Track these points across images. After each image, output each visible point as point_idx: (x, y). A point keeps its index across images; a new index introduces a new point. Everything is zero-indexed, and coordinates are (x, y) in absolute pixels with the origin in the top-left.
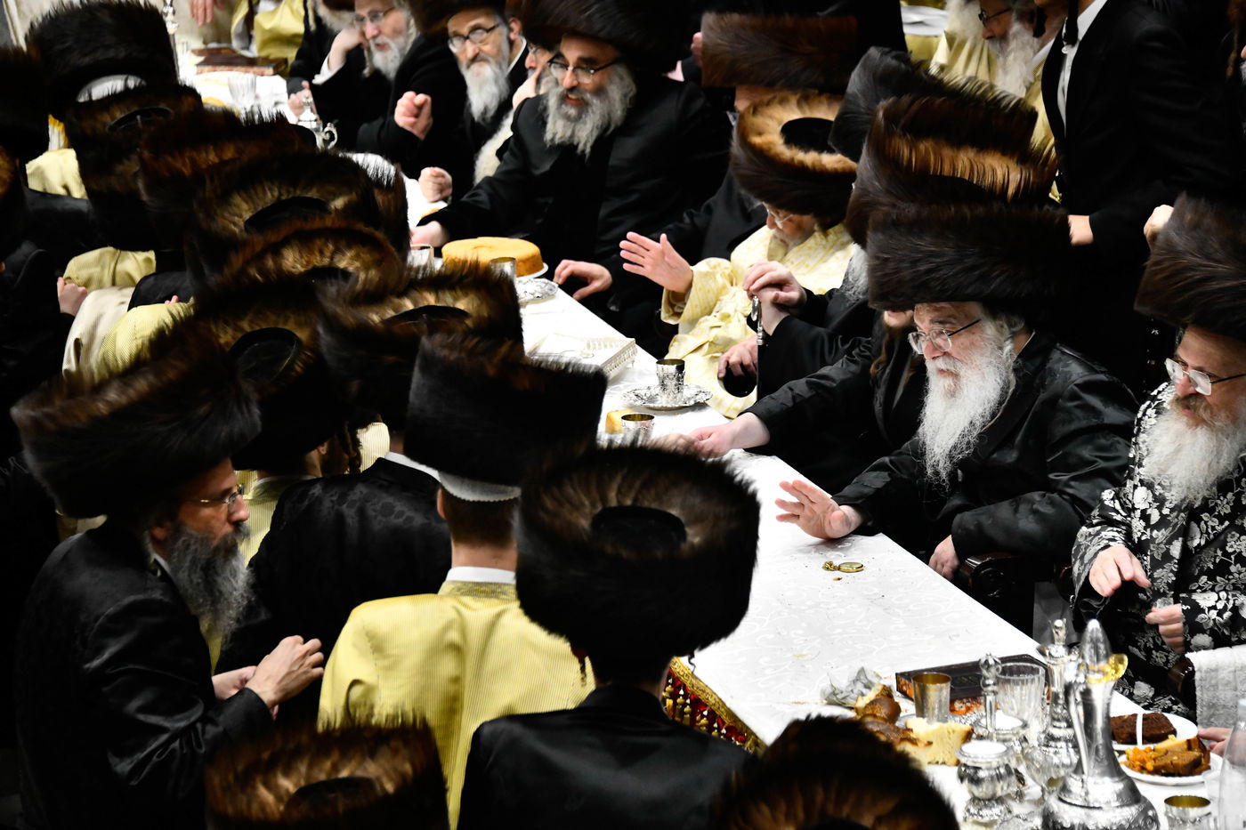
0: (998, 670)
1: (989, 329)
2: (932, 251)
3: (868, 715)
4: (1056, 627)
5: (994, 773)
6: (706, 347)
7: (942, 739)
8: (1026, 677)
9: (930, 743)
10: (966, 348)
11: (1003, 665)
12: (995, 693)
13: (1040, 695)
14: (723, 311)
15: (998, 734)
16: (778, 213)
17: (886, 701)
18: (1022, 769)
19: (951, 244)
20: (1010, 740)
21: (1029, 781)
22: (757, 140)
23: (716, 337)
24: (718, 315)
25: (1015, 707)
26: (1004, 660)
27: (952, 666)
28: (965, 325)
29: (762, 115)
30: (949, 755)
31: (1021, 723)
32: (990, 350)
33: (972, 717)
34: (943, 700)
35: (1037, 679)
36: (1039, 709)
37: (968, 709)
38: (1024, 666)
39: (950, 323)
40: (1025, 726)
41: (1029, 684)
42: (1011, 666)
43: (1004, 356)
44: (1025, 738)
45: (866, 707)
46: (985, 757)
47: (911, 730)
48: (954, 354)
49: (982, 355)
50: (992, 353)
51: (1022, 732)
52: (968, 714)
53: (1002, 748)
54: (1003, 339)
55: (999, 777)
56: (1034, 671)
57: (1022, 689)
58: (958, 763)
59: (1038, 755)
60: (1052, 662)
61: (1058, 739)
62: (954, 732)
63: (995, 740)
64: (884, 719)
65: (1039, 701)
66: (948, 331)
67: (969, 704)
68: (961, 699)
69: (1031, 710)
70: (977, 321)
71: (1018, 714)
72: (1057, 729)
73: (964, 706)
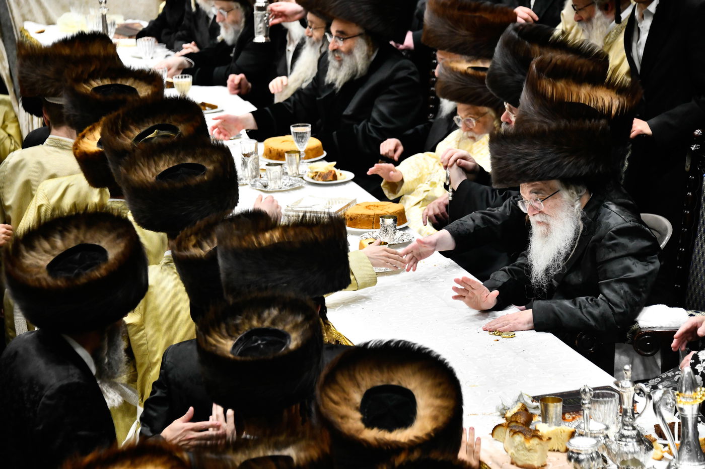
0: (591, 394)
1: (565, 195)
3: (513, 421)
4: (625, 370)
5: (589, 456)
7: (557, 436)
8: (608, 399)
9: (550, 439)
10: (552, 208)
11: (594, 392)
12: (589, 408)
13: (615, 410)
15: (591, 433)
17: (524, 414)
18: (605, 454)
20: (598, 437)
21: (609, 462)
25: (601, 417)
26: (595, 389)
27: (564, 392)
28: (551, 194)
30: (561, 446)
31: (605, 427)
32: (566, 207)
33: (575, 423)
34: (558, 413)
35: (614, 401)
36: (615, 419)
37: (574, 418)
38: (607, 393)
39: (542, 193)
40: (607, 428)
41: (609, 403)
42: (598, 393)
43: (575, 211)
44: (607, 436)
45: (512, 417)
46: (583, 447)
47: (538, 431)
48: (546, 212)
49: (562, 211)
50: (568, 209)
51: (606, 432)
52: (573, 422)
53: (594, 441)
54: (574, 201)
55: (592, 459)
56: (612, 396)
57: (605, 407)
58: (567, 450)
59: (614, 447)
60: (623, 390)
61: (628, 437)
62: (564, 432)
63: (589, 436)
64: (522, 424)
65: (615, 413)
66: (541, 199)
67: (574, 416)
68: (569, 413)
69: (611, 419)
70: (558, 191)
71: (603, 421)
72: (627, 431)
73: (571, 416)
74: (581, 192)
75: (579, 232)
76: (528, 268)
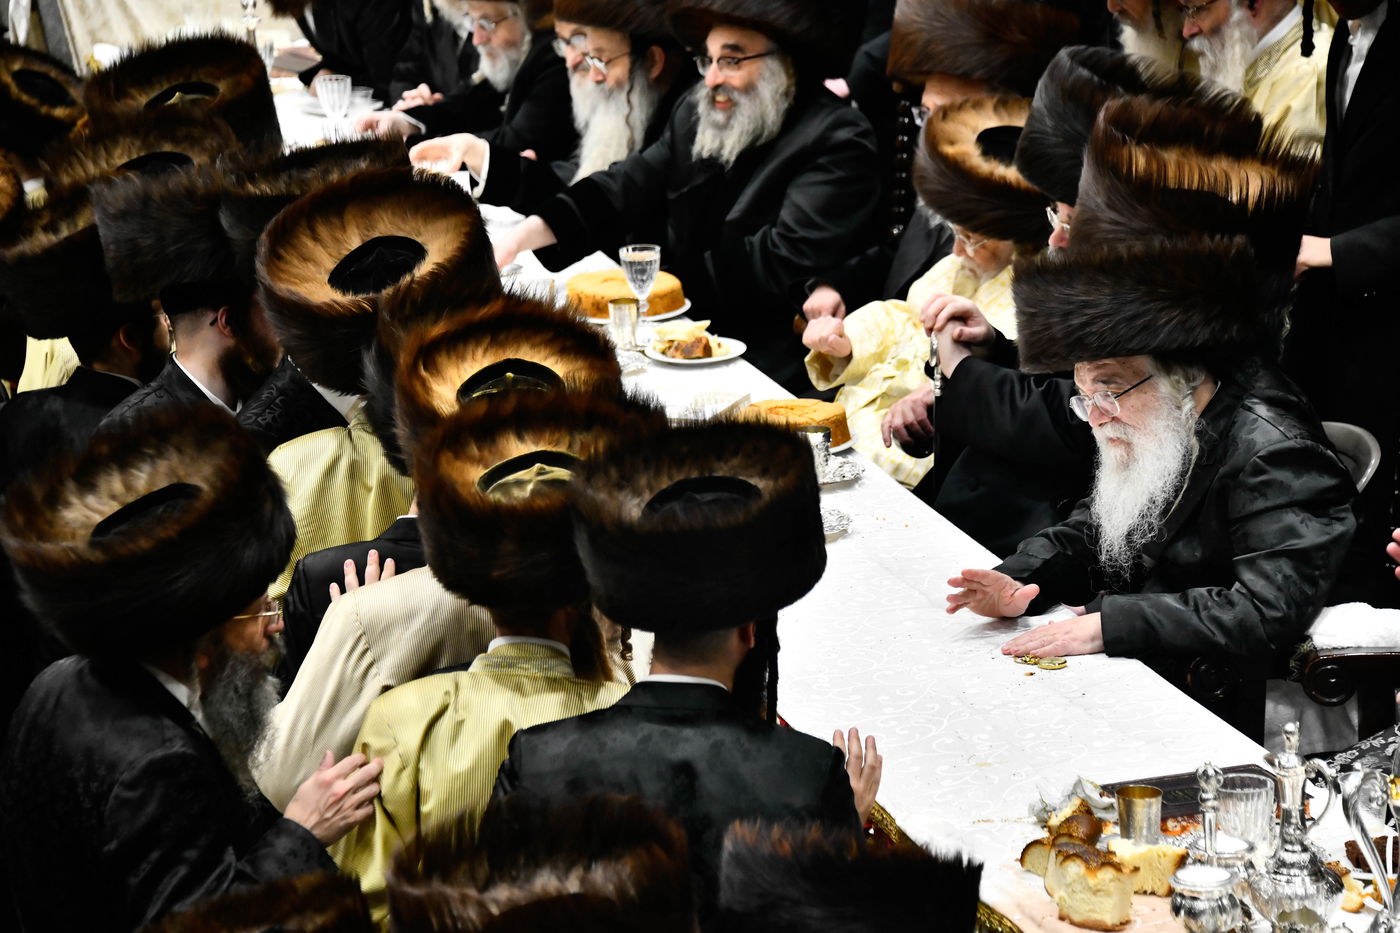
0: (1219, 781)
1: (1164, 386)
2: (1083, 301)
3: (1063, 835)
4: (1286, 732)
5: (1216, 904)
6: (878, 401)
7: (1150, 865)
8: (1251, 790)
9: (1136, 869)
10: (1137, 411)
11: (1225, 776)
12: (1215, 809)
13: (1268, 813)
14: (899, 357)
15: (1219, 859)
16: (968, 237)
17: (1085, 819)
18: (1247, 900)
19: (1107, 291)
20: (1233, 866)
21: (1256, 915)
22: (949, 150)
23: (890, 388)
24: (894, 361)
25: (1239, 827)
26: (1226, 771)
27: (1165, 777)
28: (1135, 384)
29: (953, 121)
30: (1159, 884)
31: (1246, 846)
32: (1166, 410)
33: (1187, 839)
34: (1153, 817)
35: (1264, 793)
36: (1267, 830)
37: (1184, 829)
38: (1250, 778)
39: (1116, 383)
40: (1251, 849)
41: (1256, 799)
42: (1233, 778)
43: (1183, 417)
44: (1251, 863)
45: (1060, 825)
46: (1204, 885)
47: (1114, 853)
48: (1124, 419)
49: (1157, 418)
50: (1170, 414)
51: (1248, 856)
52: (1183, 835)
53: (1224, 874)
54: (1180, 397)
55: (1222, 909)
56: (1263, 784)
57: (1246, 805)
58: (1171, 892)
59: (1265, 885)
60: (1283, 773)
61: (1292, 865)
62: (1165, 856)
63: (1215, 863)
64: (1081, 839)
65: (1267, 819)
66: (1113, 393)
67: (1184, 823)
68: (1175, 817)
69: (1258, 831)
70: (1148, 378)
71: (1242, 834)
72: (1290, 854)
73: (1179, 825)
74: (1194, 379)
75: (1190, 460)
76: (1092, 532)
